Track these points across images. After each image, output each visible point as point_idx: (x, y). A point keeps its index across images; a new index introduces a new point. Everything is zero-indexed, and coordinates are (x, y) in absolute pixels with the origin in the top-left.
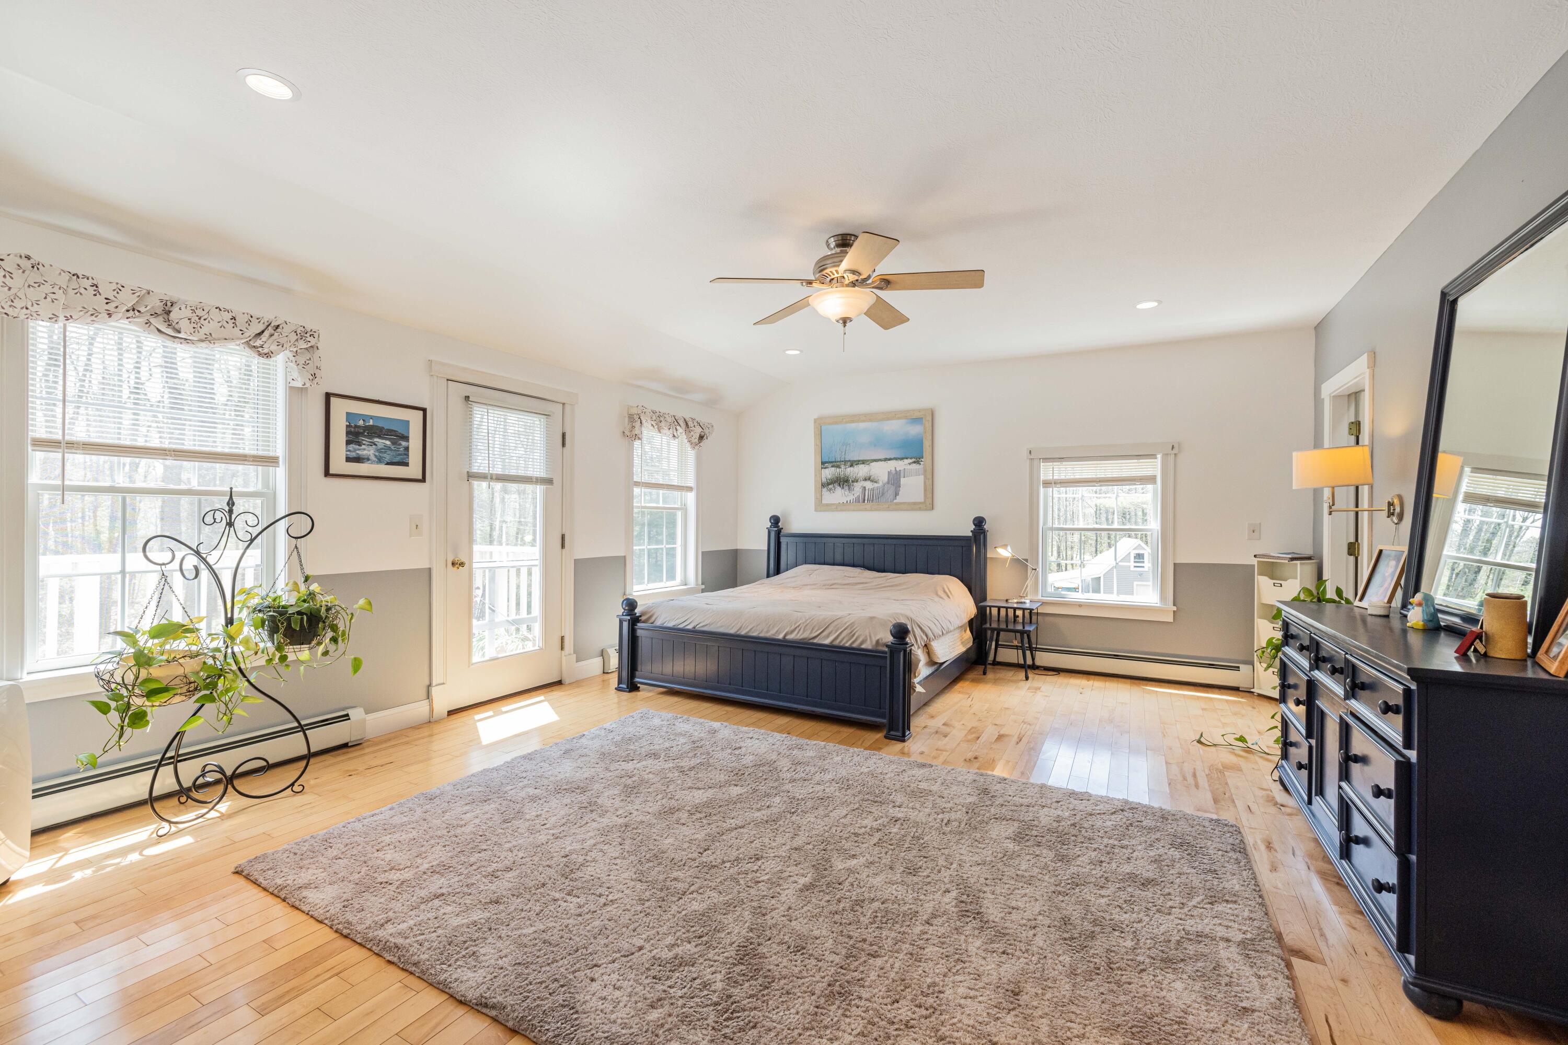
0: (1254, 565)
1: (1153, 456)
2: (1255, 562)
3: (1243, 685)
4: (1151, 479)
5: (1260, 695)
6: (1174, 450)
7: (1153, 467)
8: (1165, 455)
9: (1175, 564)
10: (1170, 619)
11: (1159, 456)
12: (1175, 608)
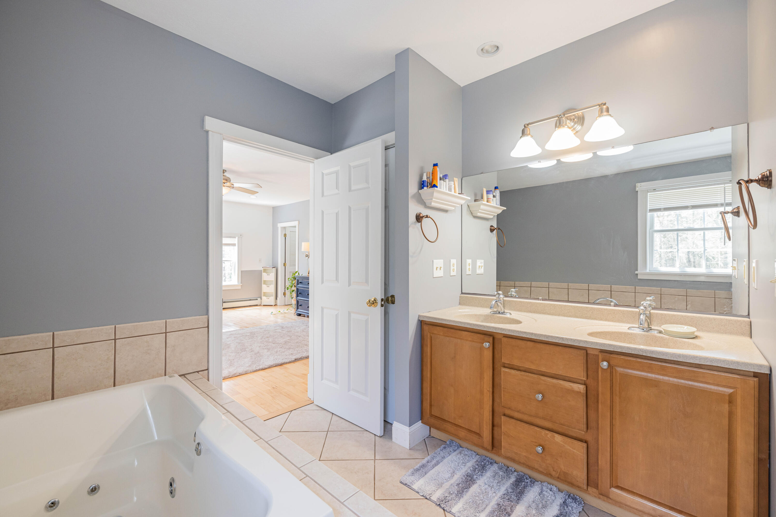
0: (262, 270)
1: (235, 237)
2: (262, 269)
3: (258, 304)
4: (234, 245)
5: (264, 305)
6: (241, 236)
7: (235, 241)
8: (239, 238)
9: (241, 271)
10: (240, 288)
11: (237, 238)
12: (241, 284)
